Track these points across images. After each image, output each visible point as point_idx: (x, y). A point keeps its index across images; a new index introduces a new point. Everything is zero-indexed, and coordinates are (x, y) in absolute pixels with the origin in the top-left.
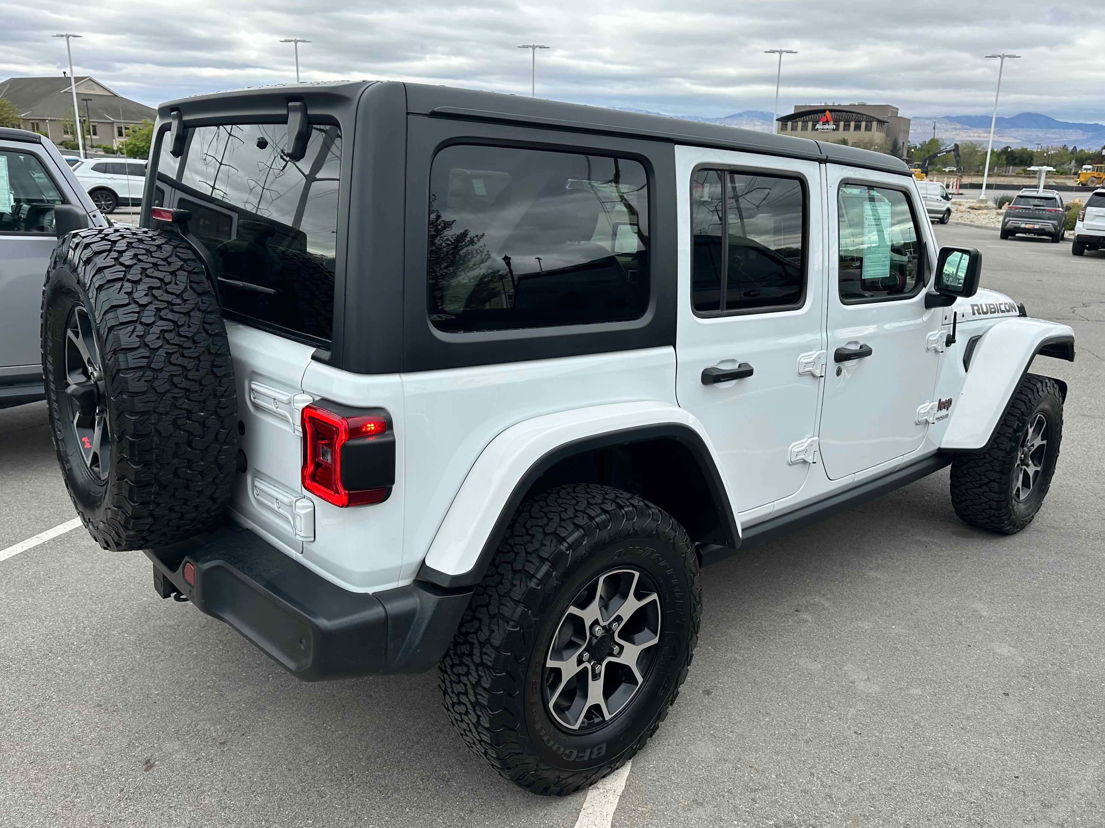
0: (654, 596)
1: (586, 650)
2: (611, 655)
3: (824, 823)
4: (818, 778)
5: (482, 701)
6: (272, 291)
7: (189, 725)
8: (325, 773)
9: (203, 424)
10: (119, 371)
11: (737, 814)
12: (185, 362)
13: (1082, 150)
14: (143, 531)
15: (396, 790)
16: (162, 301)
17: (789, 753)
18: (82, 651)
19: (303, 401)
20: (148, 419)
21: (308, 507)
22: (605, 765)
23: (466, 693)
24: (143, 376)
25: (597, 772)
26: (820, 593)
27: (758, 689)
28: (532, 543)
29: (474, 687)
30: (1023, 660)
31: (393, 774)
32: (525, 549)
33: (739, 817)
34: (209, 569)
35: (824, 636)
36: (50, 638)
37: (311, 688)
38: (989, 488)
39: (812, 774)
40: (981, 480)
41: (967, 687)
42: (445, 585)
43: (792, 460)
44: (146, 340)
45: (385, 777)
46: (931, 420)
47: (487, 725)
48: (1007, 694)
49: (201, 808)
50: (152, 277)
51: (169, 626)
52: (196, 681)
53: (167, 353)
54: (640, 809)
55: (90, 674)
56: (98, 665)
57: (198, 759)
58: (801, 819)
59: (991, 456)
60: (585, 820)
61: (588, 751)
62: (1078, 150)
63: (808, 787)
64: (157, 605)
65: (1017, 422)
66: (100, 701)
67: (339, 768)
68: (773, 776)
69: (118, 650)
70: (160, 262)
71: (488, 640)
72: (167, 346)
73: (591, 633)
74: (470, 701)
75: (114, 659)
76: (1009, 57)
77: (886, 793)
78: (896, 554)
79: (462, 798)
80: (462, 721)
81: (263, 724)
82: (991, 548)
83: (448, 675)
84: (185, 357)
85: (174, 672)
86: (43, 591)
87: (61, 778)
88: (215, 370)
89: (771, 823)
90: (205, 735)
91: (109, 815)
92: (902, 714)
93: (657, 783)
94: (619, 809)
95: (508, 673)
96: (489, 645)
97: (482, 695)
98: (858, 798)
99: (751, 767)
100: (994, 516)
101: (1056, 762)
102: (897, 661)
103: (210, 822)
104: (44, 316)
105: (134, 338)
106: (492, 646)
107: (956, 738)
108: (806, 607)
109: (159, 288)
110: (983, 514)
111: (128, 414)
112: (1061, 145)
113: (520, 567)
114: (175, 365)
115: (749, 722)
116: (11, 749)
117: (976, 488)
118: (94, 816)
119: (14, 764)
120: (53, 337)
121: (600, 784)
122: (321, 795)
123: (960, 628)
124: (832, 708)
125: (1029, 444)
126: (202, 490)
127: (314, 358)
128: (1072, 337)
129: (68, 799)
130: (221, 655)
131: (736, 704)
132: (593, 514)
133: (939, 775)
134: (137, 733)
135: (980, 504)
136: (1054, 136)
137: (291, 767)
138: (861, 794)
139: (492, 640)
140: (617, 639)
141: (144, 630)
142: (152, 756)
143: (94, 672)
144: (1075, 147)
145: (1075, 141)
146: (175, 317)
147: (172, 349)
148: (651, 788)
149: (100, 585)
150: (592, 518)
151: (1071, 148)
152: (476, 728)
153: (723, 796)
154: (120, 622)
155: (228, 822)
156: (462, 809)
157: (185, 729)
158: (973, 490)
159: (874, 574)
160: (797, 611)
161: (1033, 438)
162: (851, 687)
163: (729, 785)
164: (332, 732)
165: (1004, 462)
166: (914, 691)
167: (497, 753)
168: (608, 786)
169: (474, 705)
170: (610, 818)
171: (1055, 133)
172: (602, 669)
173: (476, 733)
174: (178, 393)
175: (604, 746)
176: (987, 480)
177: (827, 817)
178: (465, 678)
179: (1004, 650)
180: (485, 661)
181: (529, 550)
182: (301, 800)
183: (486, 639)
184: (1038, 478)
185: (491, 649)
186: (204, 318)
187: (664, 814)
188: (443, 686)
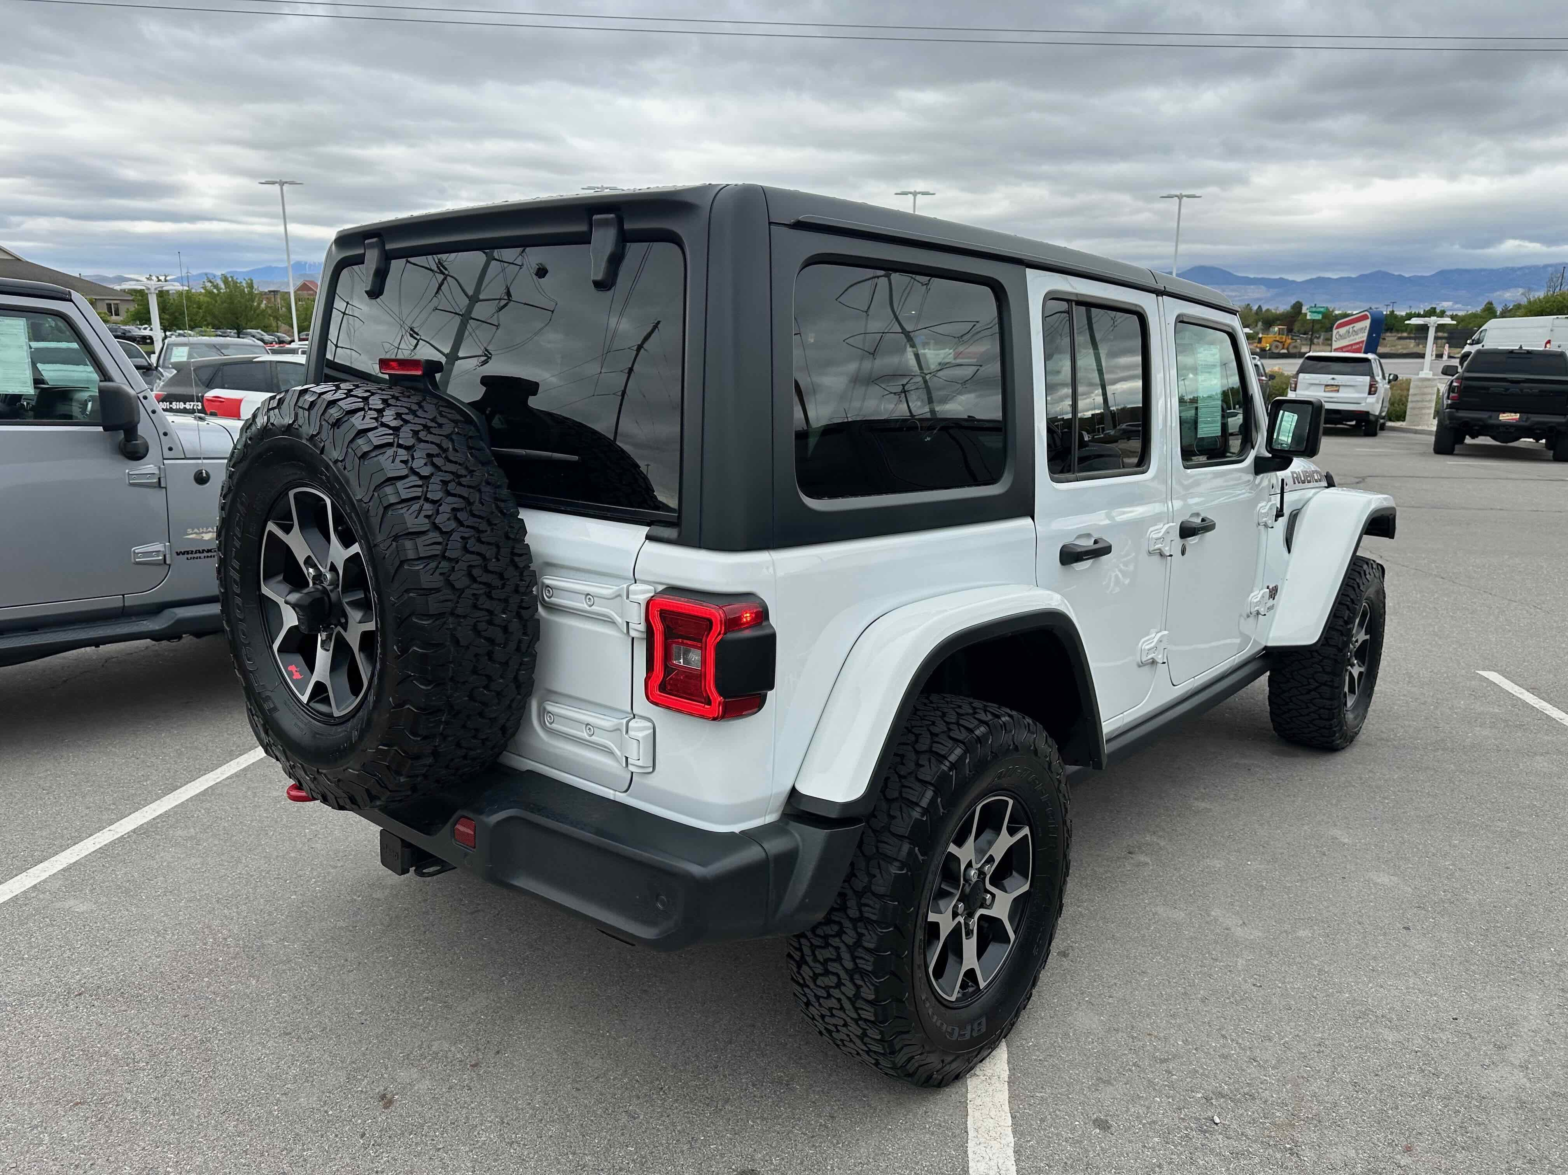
0: (1026, 831)
1: (958, 900)
2: (982, 906)
3: (1260, 1091)
4: (1232, 1040)
5: (865, 967)
6: (575, 458)
7: (420, 1047)
8: (627, 1089)
9: (505, 629)
10: (402, 563)
11: (1154, 1089)
12: (482, 549)
13: (1268, 310)
14: (417, 776)
15: (727, 1101)
16: (446, 472)
17: (1187, 1015)
18: (234, 968)
19: (642, 593)
20: (445, 623)
21: (645, 728)
22: (986, 1044)
23: (839, 959)
24: (437, 567)
25: (979, 1053)
26: (1149, 831)
27: (1121, 946)
28: (903, 764)
29: (851, 949)
30: (1410, 889)
31: (714, 1082)
32: (897, 773)
33: (1160, 1093)
34: (499, 823)
35: (1174, 879)
36: (182, 956)
37: (564, 989)
38: (1319, 693)
39: (1224, 1037)
40: (1309, 684)
41: (1360, 924)
42: (833, 815)
43: (1143, 660)
44: (437, 521)
45: (706, 1086)
46: (1262, 610)
47: (871, 997)
48: (1408, 929)
49: (480, 1147)
50: (427, 442)
51: (341, 928)
52: (406, 992)
53: (462, 538)
54: (1038, 1094)
55: (257, 995)
56: (263, 983)
57: (450, 1088)
58: (1232, 1087)
59: (1319, 654)
60: (977, 1114)
61: (969, 1027)
62: (1264, 309)
63: (1225, 1051)
64: (313, 903)
65: (1347, 612)
66: (286, 1028)
67: (642, 1082)
68: (1180, 1043)
69: (282, 962)
70: (430, 424)
71: (867, 889)
72: (462, 529)
73: (965, 879)
74: (844, 968)
75: (283, 975)
76: (1188, 196)
77: (1317, 1050)
78: (1217, 781)
79: (814, 1102)
80: (829, 996)
81: (519, 1038)
82: (1323, 768)
83: (809, 940)
84: (483, 543)
85: (372, 984)
86: (147, 897)
87: (272, 1128)
88: (516, 559)
89: (1199, 1095)
90: (446, 1057)
91: (358, 1167)
92: (1298, 959)
93: (1046, 1063)
94: (1012, 1098)
95: (896, 927)
96: (869, 894)
97: (864, 959)
98: (1288, 1059)
99: (1150, 1035)
100: (1324, 728)
101: (1492, 998)
102: (1269, 901)
103: (499, 1162)
104: (227, 508)
105: (422, 519)
106: (874, 894)
107: (1370, 982)
108: (1140, 848)
109: (438, 455)
110: (1311, 726)
111: (417, 618)
112: (1244, 304)
113: (896, 794)
114: (472, 553)
115: (1126, 984)
116: (186, 1099)
117: (1302, 694)
118: (338, 1170)
119: (198, 1116)
120: (242, 533)
121: (977, 1071)
122: (633, 1117)
123: (1325, 858)
124: (1216, 960)
125: (1354, 639)
126: (495, 718)
127: (649, 538)
128: (1394, 509)
129: (294, 1153)
130: (428, 958)
131: (1103, 965)
132: (971, 726)
133: (1368, 1024)
134: (353, 1062)
135: (1308, 715)
136: (1234, 294)
137: (578, 1086)
138: (1289, 1054)
139: (873, 888)
140: (989, 887)
141: (309, 936)
142: (386, 1089)
143: (262, 992)
144: (1260, 307)
145: (1259, 299)
146: (464, 492)
147: (468, 533)
148: (1041, 1070)
149: (225, 885)
150: (971, 731)
151: (1255, 308)
152: (853, 1004)
153: (1130, 1070)
154: (271, 927)
155: (524, 1160)
156: (820, 1116)
157: (417, 1052)
158: (1299, 697)
159: (1203, 805)
160: (1130, 853)
161: (1358, 633)
162: (1228, 934)
163: (1132, 1058)
164: (614, 1039)
165: (1336, 660)
166: (1301, 933)
167: (881, 1033)
168: (989, 1072)
169: (851, 974)
170: (1007, 1108)
171: (1232, 291)
172: (974, 923)
173: (852, 1010)
174: (481, 590)
175: (984, 1020)
176: (1317, 684)
177: (1261, 1083)
178: (837, 939)
179: (1384, 879)
180: (866, 915)
181: (902, 773)
182: (607, 1124)
183: (865, 887)
184: (1362, 680)
185: (874, 899)
186: (495, 493)
187: (1069, 1098)
188: (797, 956)
